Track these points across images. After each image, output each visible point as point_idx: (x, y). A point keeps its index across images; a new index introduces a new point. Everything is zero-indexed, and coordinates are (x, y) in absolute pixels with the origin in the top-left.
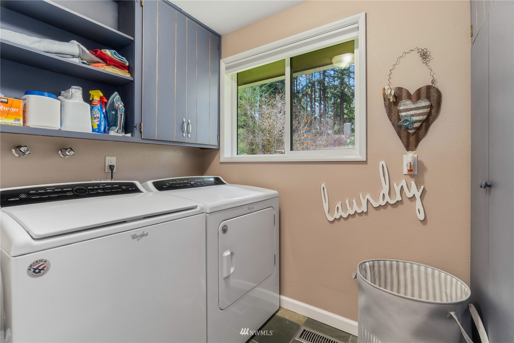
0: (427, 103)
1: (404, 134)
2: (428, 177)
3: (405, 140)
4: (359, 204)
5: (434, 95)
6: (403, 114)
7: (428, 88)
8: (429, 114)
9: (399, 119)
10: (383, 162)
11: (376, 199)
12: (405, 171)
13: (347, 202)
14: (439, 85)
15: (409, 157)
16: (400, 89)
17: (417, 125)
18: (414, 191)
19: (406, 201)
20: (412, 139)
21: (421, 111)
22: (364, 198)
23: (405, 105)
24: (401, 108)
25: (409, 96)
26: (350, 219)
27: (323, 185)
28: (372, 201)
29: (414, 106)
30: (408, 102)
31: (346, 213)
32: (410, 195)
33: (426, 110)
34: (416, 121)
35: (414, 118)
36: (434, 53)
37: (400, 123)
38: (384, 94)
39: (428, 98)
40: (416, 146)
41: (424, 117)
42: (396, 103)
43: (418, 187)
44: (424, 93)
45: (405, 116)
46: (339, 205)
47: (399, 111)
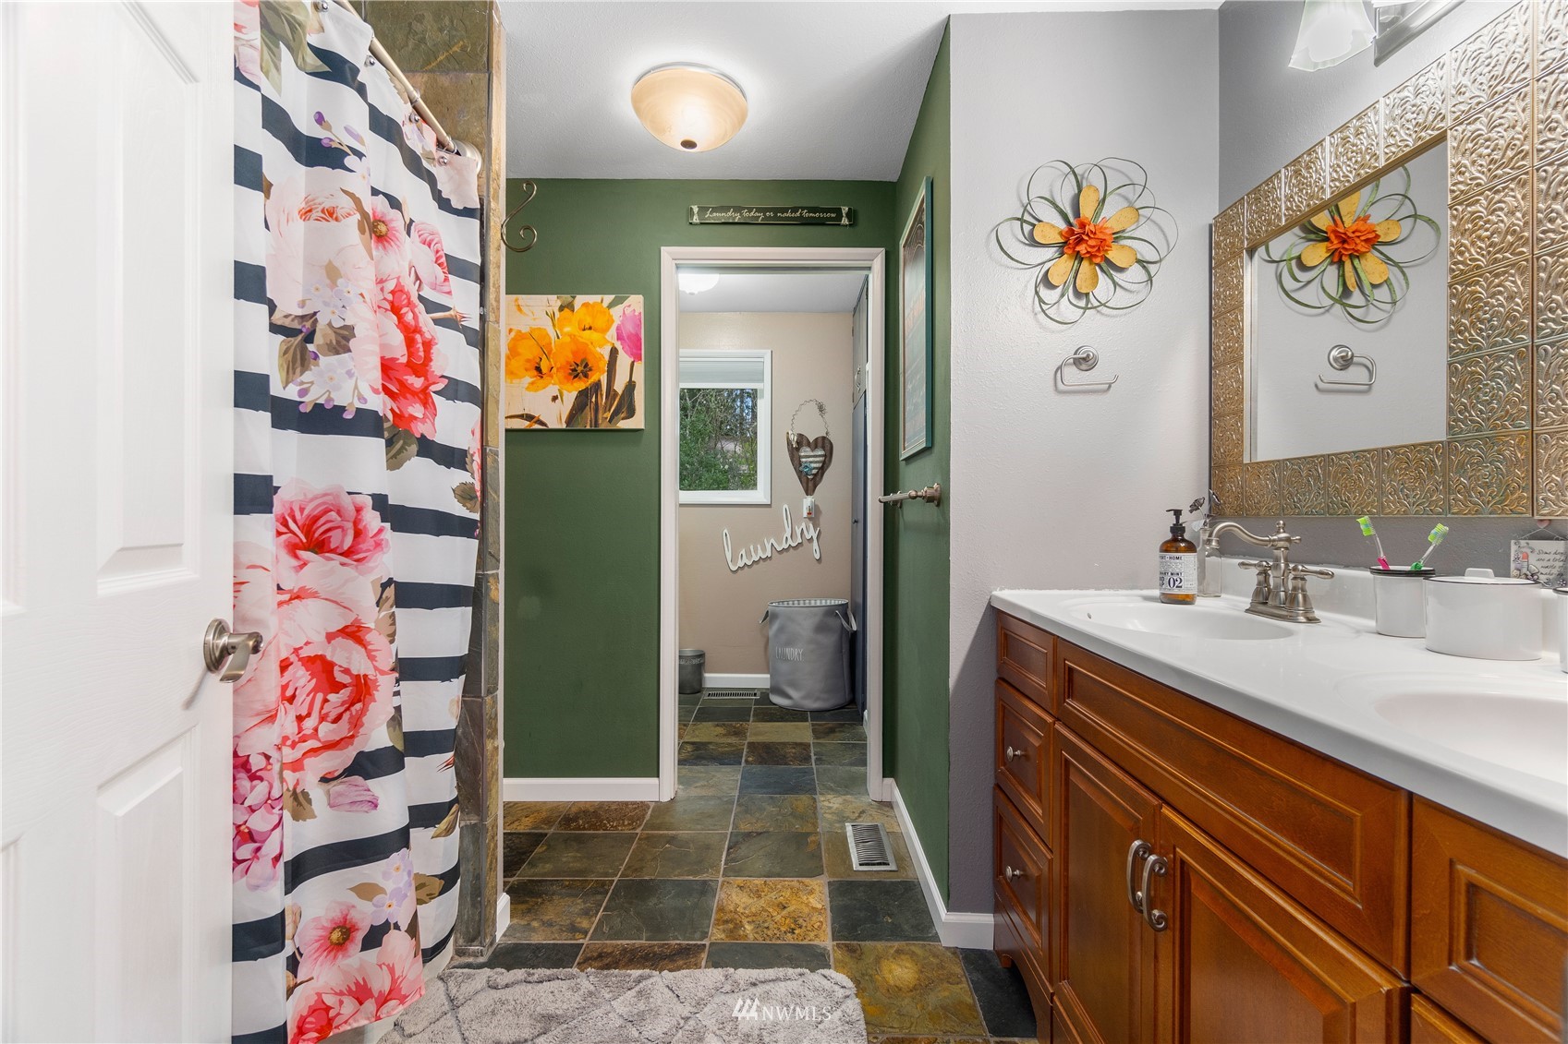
0: (823, 453)
1: (804, 479)
2: (822, 520)
3: (805, 485)
4: (764, 549)
5: (827, 444)
6: (803, 460)
7: (824, 438)
8: (824, 463)
9: (801, 465)
10: (786, 506)
11: (780, 543)
12: (805, 515)
13: (752, 547)
14: (831, 438)
15: (808, 501)
16: (801, 436)
17: (814, 471)
18: (812, 533)
19: (805, 543)
20: (811, 484)
21: (818, 459)
22: (768, 542)
23: (805, 451)
24: (802, 454)
25: (809, 444)
26: (755, 566)
27: (726, 531)
28: (775, 545)
29: (812, 454)
30: (808, 449)
31: (750, 560)
32: (809, 537)
33: (822, 459)
34: (814, 468)
35: (813, 465)
36: (827, 408)
37: (801, 469)
38: (788, 439)
39: (823, 448)
40: (814, 491)
41: (820, 465)
42: (798, 449)
43: (815, 530)
44: (820, 444)
45: (806, 462)
46: (743, 552)
47: (800, 457)
